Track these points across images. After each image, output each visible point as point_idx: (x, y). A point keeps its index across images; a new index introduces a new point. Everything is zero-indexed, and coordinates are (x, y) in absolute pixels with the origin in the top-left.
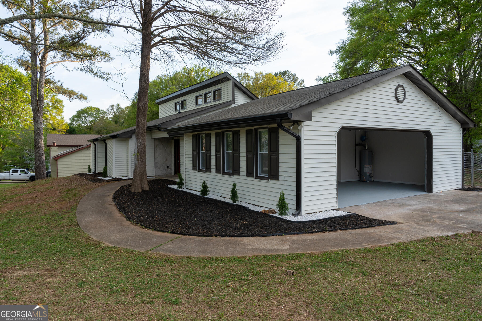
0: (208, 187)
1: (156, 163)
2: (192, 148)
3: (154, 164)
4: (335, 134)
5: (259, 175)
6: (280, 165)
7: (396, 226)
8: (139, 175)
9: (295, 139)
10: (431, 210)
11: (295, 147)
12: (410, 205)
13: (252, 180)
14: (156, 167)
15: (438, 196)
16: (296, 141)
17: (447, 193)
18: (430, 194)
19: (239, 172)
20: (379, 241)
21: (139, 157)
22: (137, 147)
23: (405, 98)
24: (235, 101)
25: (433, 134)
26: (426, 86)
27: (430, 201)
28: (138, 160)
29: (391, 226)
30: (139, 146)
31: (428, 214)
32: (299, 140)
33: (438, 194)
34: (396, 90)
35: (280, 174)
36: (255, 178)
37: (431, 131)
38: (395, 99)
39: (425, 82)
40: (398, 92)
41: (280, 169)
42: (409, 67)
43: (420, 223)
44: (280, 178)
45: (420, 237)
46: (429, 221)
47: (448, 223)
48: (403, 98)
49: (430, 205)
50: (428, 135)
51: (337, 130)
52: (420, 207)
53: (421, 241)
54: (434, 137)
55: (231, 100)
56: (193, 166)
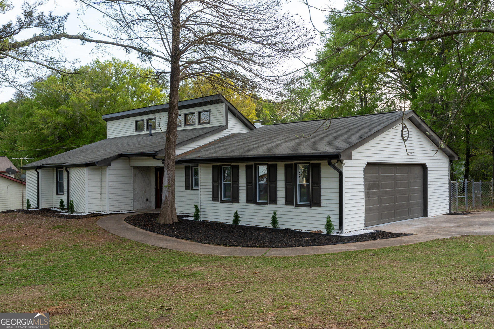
0: (239, 217)
1: (134, 195)
2: (211, 179)
3: (133, 196)
4: (363, 169)
5: (298, 203)
6: (322, 194)
7: (414, 236)
8: (170, 206)
9: (338, 173)
10: (431, 227)
11: (338, 179)
12: (416, 225)
13: (291, 208)
14: (134, 199)
15: (433, 219)
16: (339, 175)
17: (439, 217)
18: (427, 218)
19: (277, 201)
20: (408, 242)
21: (170, 188)
22: (168, 179)
23: (408, 137)
24: (229, 126)
25: (428, 166)
26: (423, 127)
27: (429, 222)
28: (169, 192)
29: (410, 236)
30: (170, 178)
31: (430, 229)
32: (341, 174)
33: (432, 218)
34: (402, 131)
35: (322, 201)
36: (295, 206)
37: (427, 164)
38: (402, 139)
39: (423, 124)
40: (403, 132)
41: (322, 198)
42: (412, 112)
43: (428, 234)
44: (322, 205)
45: (431, 239)
46: (433, 232)
47: (445, 233)
48: (407, 137)
49: (430, 225)
50: (424, 167)
51: (364, 165)
52: (423, 226)
53: (433, 241)
54: (429, 169)
55: (225, 124)
56: (213, 197)
